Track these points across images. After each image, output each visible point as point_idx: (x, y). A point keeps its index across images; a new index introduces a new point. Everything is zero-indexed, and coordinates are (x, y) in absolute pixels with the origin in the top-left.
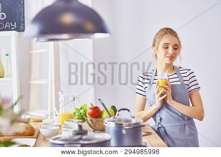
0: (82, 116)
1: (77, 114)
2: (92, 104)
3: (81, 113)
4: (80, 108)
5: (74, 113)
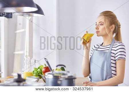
0: (39, 74)
1: (35, 72)
2: (45, 65)
3: (38, 72)
4: (38, 68)
5: (34, 71)
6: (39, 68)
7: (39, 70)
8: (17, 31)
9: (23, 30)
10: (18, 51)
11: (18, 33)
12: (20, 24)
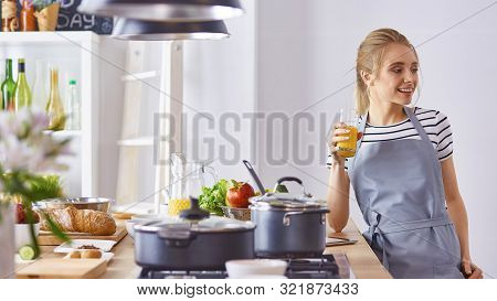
0: (216, 203)
1: (206, 198)
3: (214, 198)
4: (212, 188)
5: (201, 197)
6: (215, 188)
7: (216, 193)
8: (130, 78)
9: (152, 74)
10: (131, 137)
11: (132, 81)
12: (137, 53)
